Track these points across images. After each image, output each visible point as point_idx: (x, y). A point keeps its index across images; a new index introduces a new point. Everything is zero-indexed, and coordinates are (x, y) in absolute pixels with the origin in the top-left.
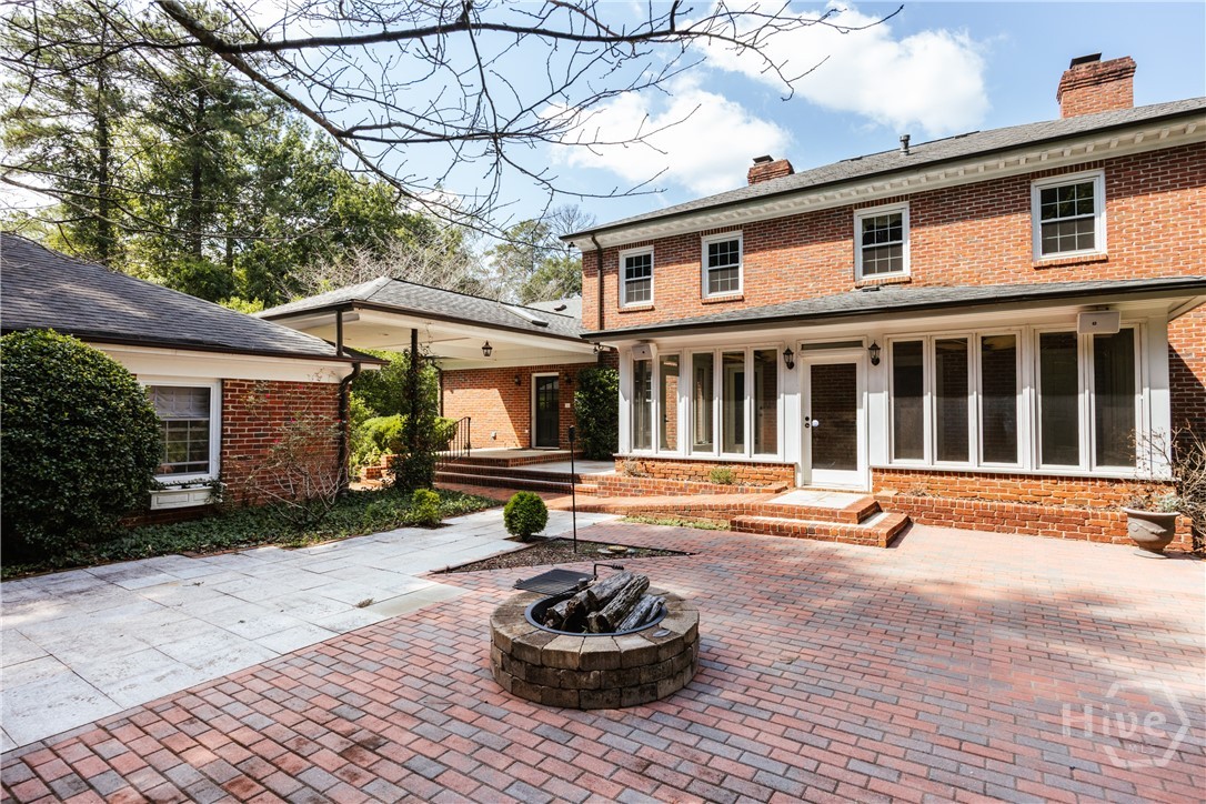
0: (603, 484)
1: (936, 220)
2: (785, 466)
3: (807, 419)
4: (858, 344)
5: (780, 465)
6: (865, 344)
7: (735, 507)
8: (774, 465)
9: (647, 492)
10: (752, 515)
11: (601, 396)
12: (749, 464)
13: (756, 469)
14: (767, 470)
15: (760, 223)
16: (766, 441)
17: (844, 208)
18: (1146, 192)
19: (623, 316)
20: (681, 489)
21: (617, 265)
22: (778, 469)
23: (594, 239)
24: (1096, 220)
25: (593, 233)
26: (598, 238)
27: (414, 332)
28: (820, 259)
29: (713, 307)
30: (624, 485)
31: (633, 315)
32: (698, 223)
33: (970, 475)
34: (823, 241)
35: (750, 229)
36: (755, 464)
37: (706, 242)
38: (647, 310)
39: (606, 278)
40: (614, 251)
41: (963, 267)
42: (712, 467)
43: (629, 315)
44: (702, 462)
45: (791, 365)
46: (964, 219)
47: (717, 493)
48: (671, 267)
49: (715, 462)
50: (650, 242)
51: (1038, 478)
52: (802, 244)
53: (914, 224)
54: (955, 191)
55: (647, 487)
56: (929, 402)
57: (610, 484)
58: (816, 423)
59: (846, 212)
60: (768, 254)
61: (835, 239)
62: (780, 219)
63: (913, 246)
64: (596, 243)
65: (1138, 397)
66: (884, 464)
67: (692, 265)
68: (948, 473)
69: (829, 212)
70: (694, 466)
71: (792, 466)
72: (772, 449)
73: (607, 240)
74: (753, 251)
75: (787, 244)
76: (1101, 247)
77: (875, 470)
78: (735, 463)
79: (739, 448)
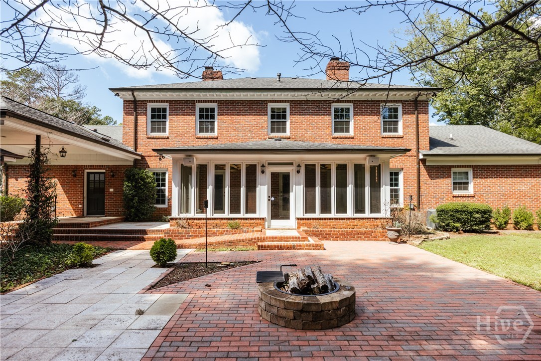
0: (167, 233)
1: (300, 113)
2: (260, 219)
3: (269, 197)
4: (291, 164)
5: (258, 219)
6: (294, 164)
7: (255, 239)
8: (256, 219)
9: (195, 236)
10: (263, 242)
11: (143, 185)
12: (244, 219)
13: (247, 221)
14: (252, 221)
15: (226, 101)
16: (251, 208)
17: (264, 101)
19: (149, 140)
20: (214, 233)
21: (146, 111)
22: (257, 221)
23: (133, 94)
24: (350, 122)
25: (133, 90)
26: (136, 94)
27: (38, 138)
28: (253, 123)
29: (202, 140)
30: (181, 233)
31: (156, 140)
32: (196, 96)
33: (332, 219)
34: (255, 115)
35: (221, 103)
36: (246, 219)
37: (198, 106)
38: (165, 138)
39: (139, 117)
40: (144, 103)
41: (309, 134)
42: (225, 221)
43: (153, 140)
44: (220, 219)
45: (263, 172)
46: (309, 115)
47: (233, 234)
48: (178, 117)
49: (227, 219)
50: (167, 101)
51: (354, 219)
52: (245, 115)
53: (291, 114)
54: (307, 102)
55: (195, 233)
56: (318, 189)
57: (172, 233)
58: (273, 199)
59: (264, 103)
60: (230, 117)
61: (260, 115)
62: (235, 101)
63: (291, 123)
64: (134, 96)
65: (381, 189)
66: (301, 216)
67: (191, 117)
68: (325, 219)
69: (258, 102)
70: (216, 221)
71: (263, 219)
72: (254, 212)
73: (140, 96)
74: (223, 115)
75: (238, 114)
76: (351, 133)
77: (298, 219)
78: (236, 219)
79: (238, 211)
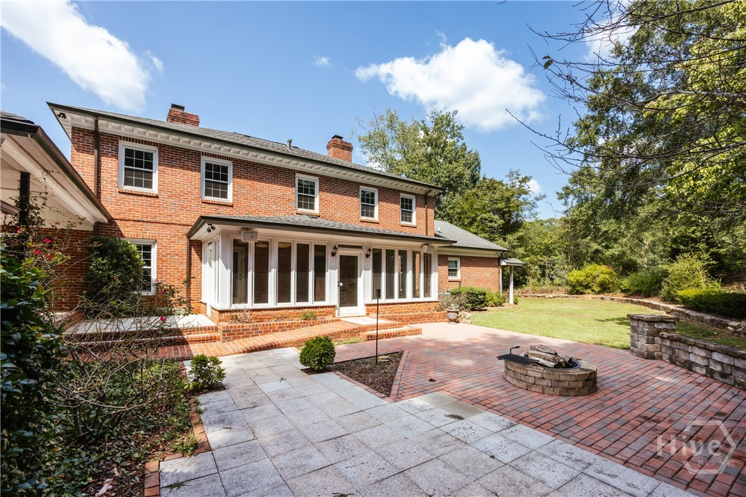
0: (227, 331)
1: (330, 191)
2: (331, 307)
3: (339, 282)
4: (360, 247)
5: (329, 307)
8: (326, 307)
9: (265, 332)
12: (313, 307)
13: (317, 310)
14: (322, 310)
15: (244, 161)
16: (320, 295)
17: (292, 170)
18: (388, 202)
19: (123, 196)
20: (289, 327)
21: (117, 151)
22: (328, 309)
23: (96, 121)
24: (375, 207)
25: (97, 116)
26: (101, 122)
27: (25, 176)
28: (279, 194)
29: (210, 206)
30: (246, 330)
31: (135, 198)
33: (396, 304)
34: (281, 184)
35: (238, 163)
36: (316, 307)
37: (204, 160)
38: (151, 197)
39: (103, 159)
40: (114, 139)
42: (292, 311)
43: (131, 197)
44: (286, 309)
45: (333, 254)
46: (339, 194)
48: (174, 169)
49: (294, 308)
50: (155, 144)
51: (413, 303)
52: (269, 183)
53: (321, 189)
54: (337, 180)
55: (265, 328)
56: (384, 274)
57: (234, 331)
58: (341, 284)
59: (292, 172)
60: (249, 182)
61: (287, 186)
62: (257, 164)
63: (321, 200)
64: (96, 125)
65: (432, 275)
66: (369, 302)
67: (194, 173)
68: (390, 304)
69: (285, 169)
70: (281, 311)
71: (334, 306)
72: (323, 299)
73: (107, 127)
74: (240, 177)
75: (261, 180)
76: (376, 218)
77: (367, 305)
78: (305, 308)
79: (306, 299)
